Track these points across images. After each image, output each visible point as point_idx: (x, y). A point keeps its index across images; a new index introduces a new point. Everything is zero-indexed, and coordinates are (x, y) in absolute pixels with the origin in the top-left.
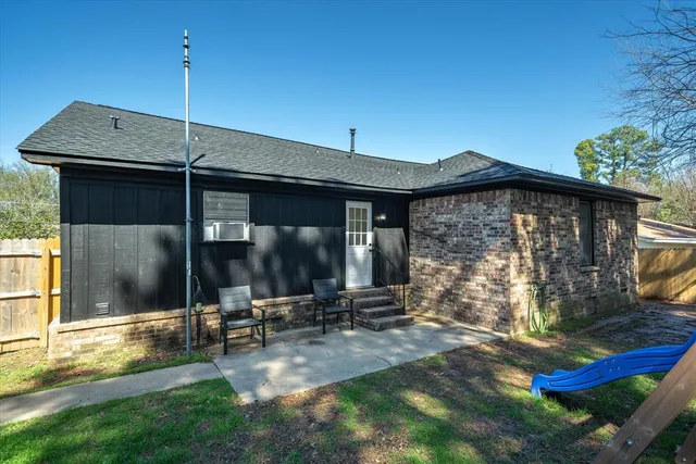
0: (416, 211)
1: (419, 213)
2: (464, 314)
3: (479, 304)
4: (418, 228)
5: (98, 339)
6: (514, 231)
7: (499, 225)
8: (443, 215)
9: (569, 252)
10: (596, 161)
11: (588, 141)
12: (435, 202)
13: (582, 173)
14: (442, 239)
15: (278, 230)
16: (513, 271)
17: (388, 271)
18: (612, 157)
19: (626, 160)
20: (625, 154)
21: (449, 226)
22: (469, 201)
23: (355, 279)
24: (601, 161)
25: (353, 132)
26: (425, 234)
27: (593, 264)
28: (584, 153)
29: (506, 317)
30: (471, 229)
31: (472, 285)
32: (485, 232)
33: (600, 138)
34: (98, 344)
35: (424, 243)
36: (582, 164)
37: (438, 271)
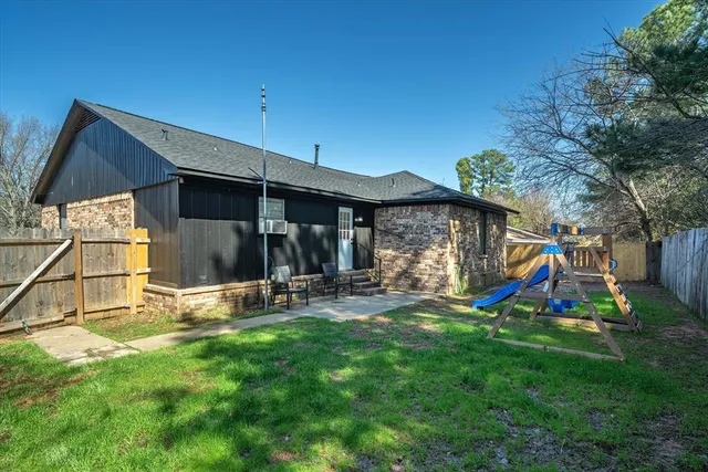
0: (380, 216)
1: (382, 218)
2: (416, 285)
3: (426, 277)
4: (382, 228)
5: (204, 301)
6: (450, 231)
7: (441, 227)
8: (402, 219)
9: (474, 245)
10: (471, 177)
11: (466, 159)
12: (396, 210)
13: (462, 186)
14: (401, 236)
15: (299, 227)
16: (448, 255)
17: (362, 258)
18: (482, 174)
19: (491, 177)
20: (491, 173)
21: (406, 227)
22: (422, 210)
23: (344, 264)
24: (475, 177)
25: (317, 146)
26: (387, 232)
27: (485, 253)
28: (463, 170)
29: (444, 283)
30: (423, 229)
31: (422, 266)
32: (432, 231)
33: (474, 158)
34: (203, 304)
35: (387, 239)
36: (461, 178)
37: (396, 258)
